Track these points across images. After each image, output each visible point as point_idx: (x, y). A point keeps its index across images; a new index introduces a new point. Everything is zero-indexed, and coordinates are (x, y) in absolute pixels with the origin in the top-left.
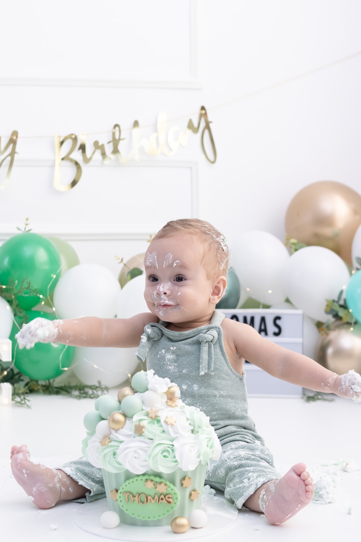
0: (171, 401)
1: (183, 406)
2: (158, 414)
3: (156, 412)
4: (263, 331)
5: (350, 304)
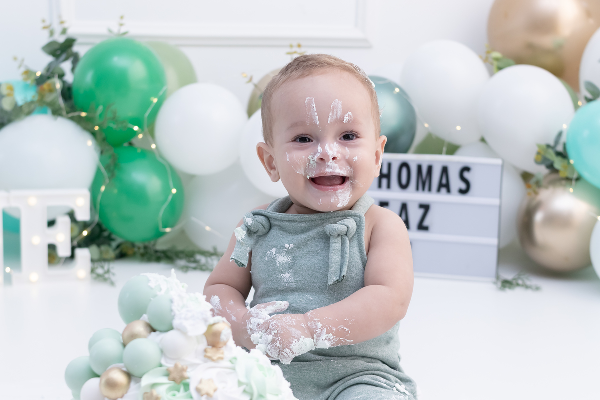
0: (215, 350)
1: (236, 359)
2: (187, 374)
3: (184, 370)
4: (445, 186)
5: (571, 153)
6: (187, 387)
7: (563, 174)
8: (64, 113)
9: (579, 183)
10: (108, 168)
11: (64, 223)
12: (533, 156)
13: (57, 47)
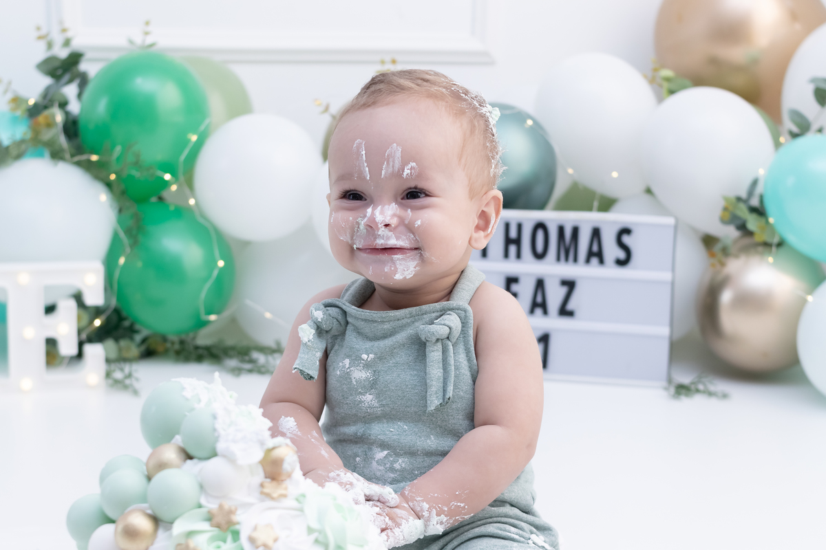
0: (274, 483)
1: (304, 496)
2: (236, 518)
3: (231, 512)
4: (596, 254)
5: (770, 208)
6: (236, 535)
7: (759, 238)
8: (67, 156)
9: (782, 250)
10: (128, 232)
11: (68, 309)
12: (718, 212)
13: (57, 64)
